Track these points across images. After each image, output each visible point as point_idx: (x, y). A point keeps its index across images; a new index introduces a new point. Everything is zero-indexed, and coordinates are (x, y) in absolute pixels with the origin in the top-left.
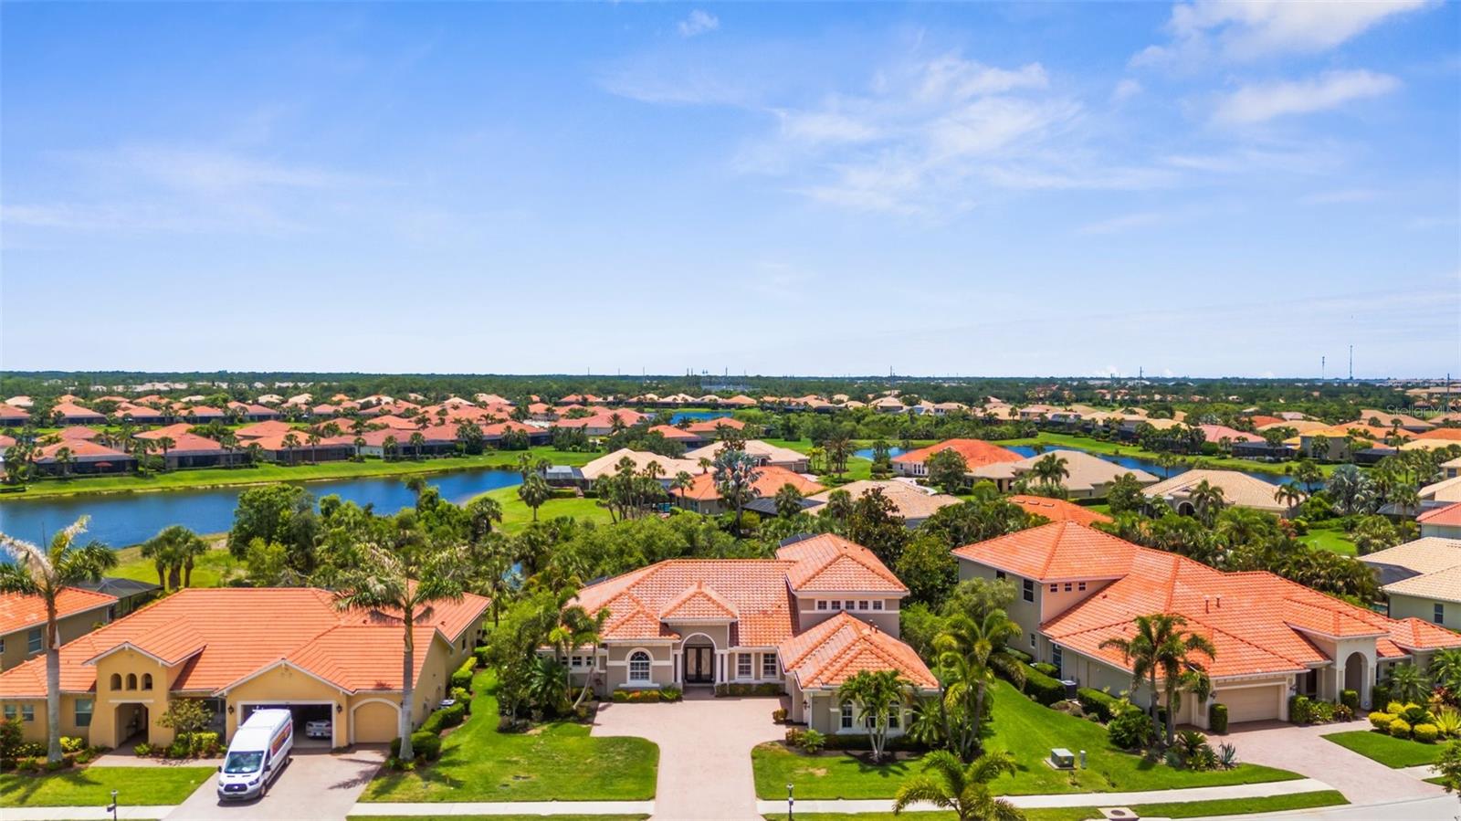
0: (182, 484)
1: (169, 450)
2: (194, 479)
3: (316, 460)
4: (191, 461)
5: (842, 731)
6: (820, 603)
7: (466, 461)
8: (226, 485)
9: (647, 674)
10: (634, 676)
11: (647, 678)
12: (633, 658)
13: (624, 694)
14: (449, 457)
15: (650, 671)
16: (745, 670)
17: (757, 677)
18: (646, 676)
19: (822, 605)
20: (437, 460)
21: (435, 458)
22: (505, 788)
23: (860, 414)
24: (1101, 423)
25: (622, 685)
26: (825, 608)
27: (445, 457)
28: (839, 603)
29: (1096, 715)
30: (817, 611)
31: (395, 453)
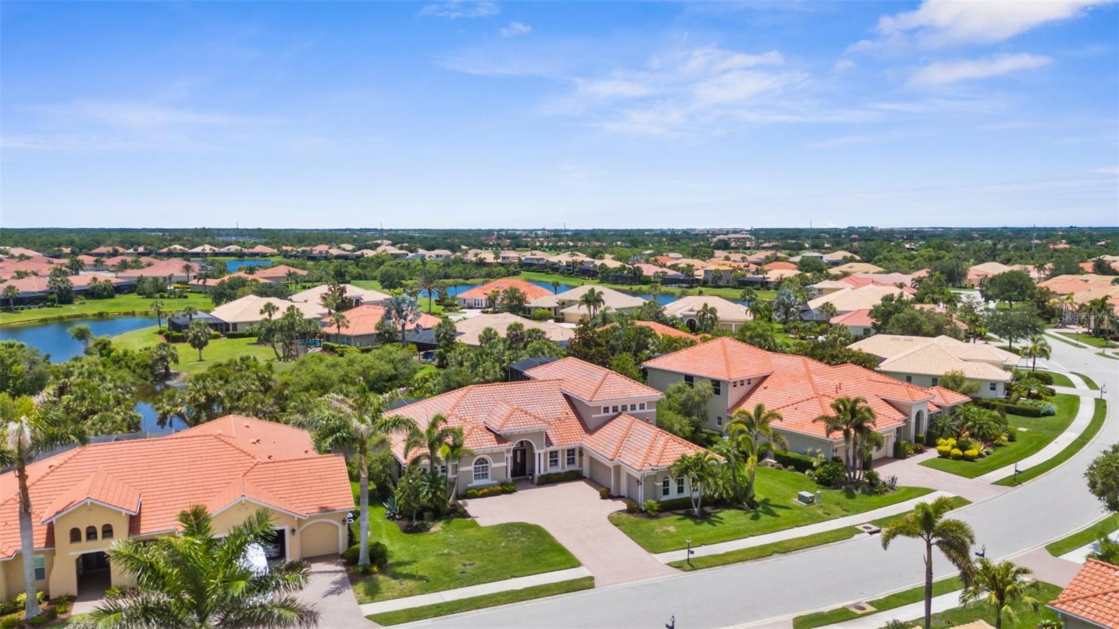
5: (664, 498)
6: (604, 408)
7: (61, 310)
9: (486, 474)
10: (477, 477)
11: (487, 477)
12: (476, 464)
13: (475, 491)
14: (42, 307)
15: (489, 472)
16: (554, 462)
17: (563, 468)
18: (485, 476)
19: (606, 409)
20: (33, 310)
21: (30, 308)
22: (464, 575)
23: (380, 260)
24: (565, 264)
25: (469, 485)
26: (608, 412)
27: (39, 307)
28: (617, 407)
29: (792, 467)
30: (603, 414)
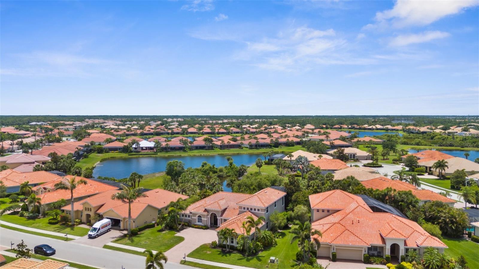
0: (193, 154)
1: (192, 145)
2: (196, 153)
3: (230, 148)
4: (199, 147)
8: (204, 154)
10: (198, 221)
11: (201, 222)
12: (198, 217)
19: (244, 208)
22: (140, 244)
25: (195, 223)
28: (248, 208)
30: (243, 210)
31: (251, 147)
